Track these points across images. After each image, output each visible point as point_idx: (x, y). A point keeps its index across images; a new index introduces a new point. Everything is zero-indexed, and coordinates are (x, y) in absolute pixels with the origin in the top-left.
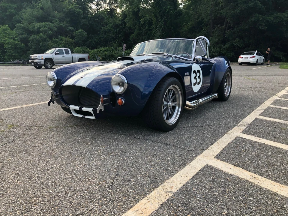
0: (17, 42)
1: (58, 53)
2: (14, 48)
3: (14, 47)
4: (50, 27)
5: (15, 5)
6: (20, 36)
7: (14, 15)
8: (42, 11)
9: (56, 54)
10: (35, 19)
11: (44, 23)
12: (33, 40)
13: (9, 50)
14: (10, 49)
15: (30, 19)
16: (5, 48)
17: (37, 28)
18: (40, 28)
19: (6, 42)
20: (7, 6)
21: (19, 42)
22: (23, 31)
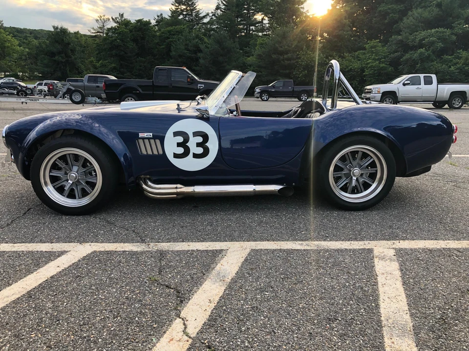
0: (382, 65)
1: (409, 82)
2: (376, 75)
3: (377, 73)
4: (443, 36)
5: (402, 6)
6: (392, 55)
7: (397, 22)
8: (438, 10)
9: (404, 85)
10: (422, 24)
11: (433, 30)
12: (407, 60)
13: (370, 77)
14: (371, 75)
15: (414, 27)
16: (365, 75)
17: (419, 40)
18: (424, 39)
19: (369, 66)
20: (389, 9)
21: (386, 64)
22: (399, 48)
